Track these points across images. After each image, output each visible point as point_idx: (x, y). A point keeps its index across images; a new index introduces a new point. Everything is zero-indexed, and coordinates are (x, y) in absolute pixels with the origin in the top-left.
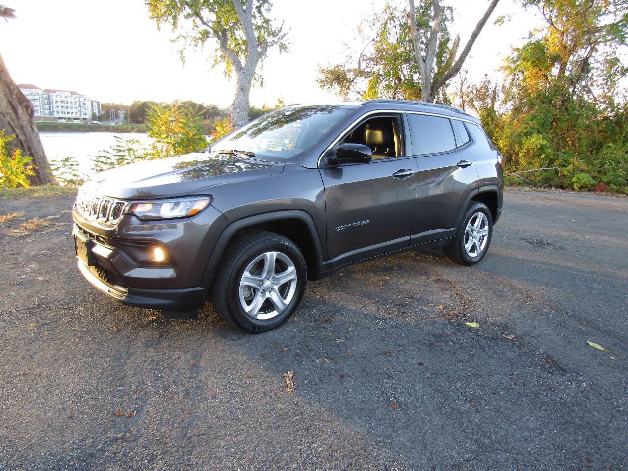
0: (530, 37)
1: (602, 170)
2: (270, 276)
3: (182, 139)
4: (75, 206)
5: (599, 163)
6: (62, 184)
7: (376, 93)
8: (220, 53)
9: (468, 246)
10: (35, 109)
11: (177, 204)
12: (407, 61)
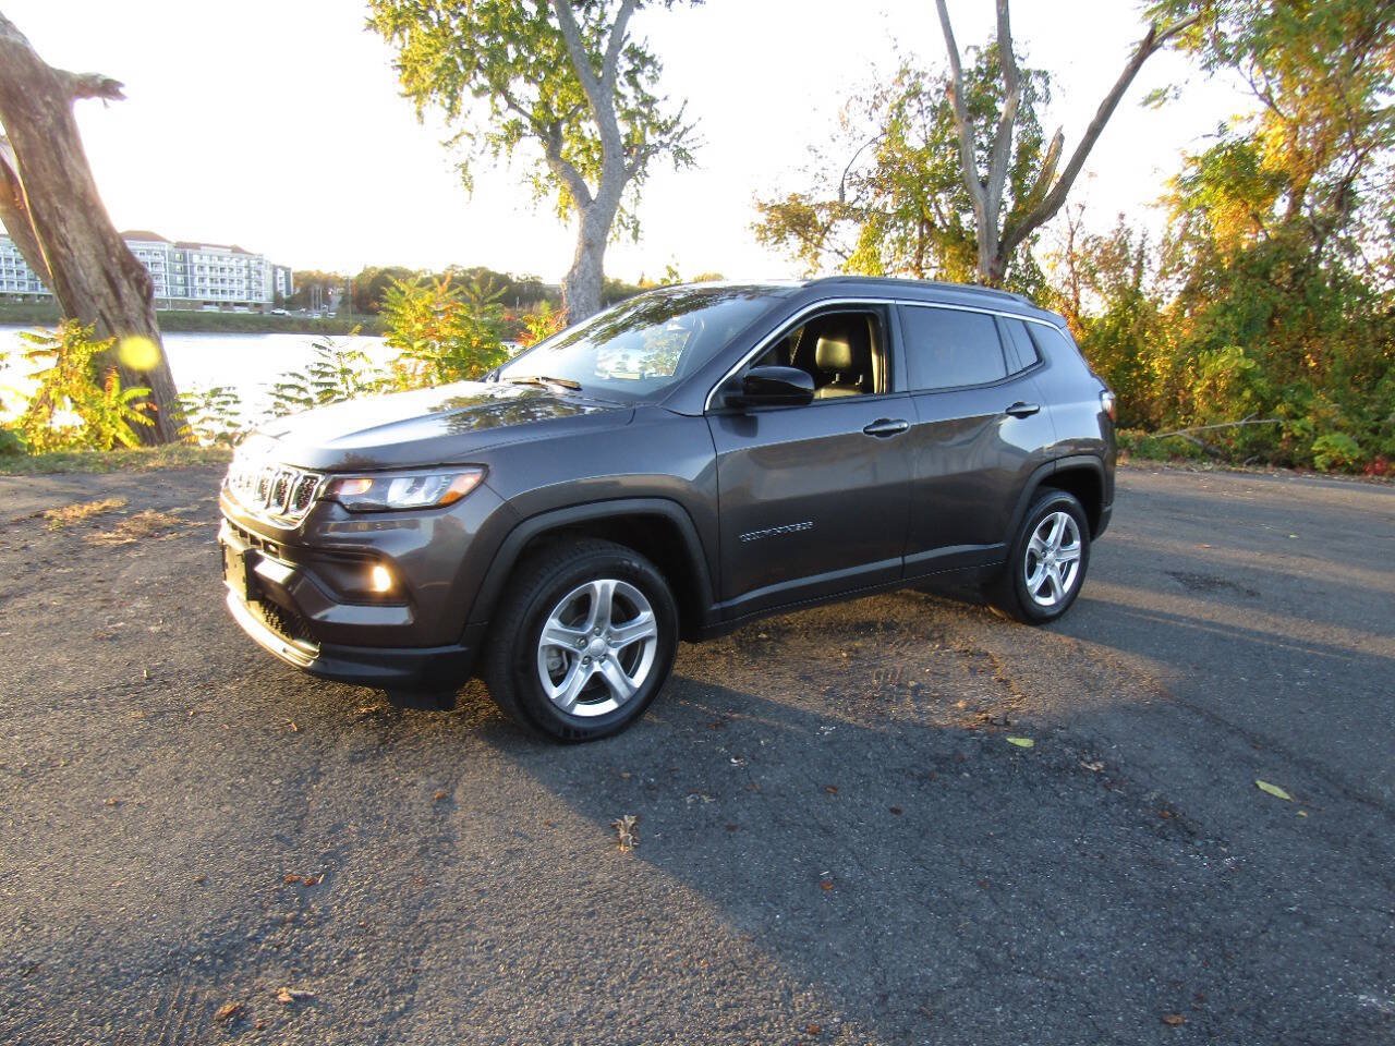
0: (1221, 133)
1: (1383, 426)
2: (601, 629)
3: (456, 351)
4: (227, 483)
5: (1377, 412)
6: (205, 444)
7: (875, 256)
8: (545, 169)
9: (1034, 583)
10: (156, 283)
11: (419, 482)
12: (946, 186)
